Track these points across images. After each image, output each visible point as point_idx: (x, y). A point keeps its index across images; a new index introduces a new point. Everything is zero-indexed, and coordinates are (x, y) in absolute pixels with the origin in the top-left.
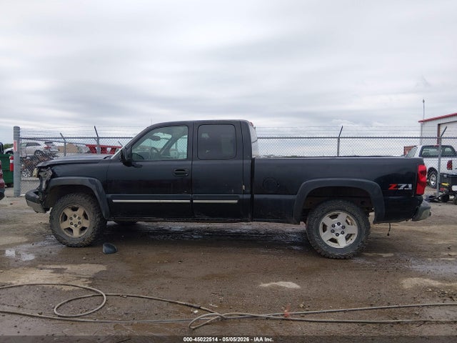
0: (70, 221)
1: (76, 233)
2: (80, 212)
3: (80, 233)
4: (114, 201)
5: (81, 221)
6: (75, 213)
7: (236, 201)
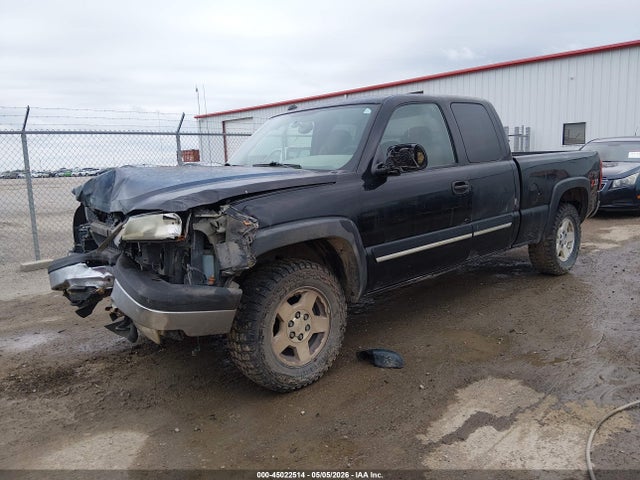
0: (289, 330)
1: (304, 354)
2: (307, 302)
3: (312, 352)
4: (379, 259)
5: (309, 322)
6: (296, 306)
7: (510, 224)
